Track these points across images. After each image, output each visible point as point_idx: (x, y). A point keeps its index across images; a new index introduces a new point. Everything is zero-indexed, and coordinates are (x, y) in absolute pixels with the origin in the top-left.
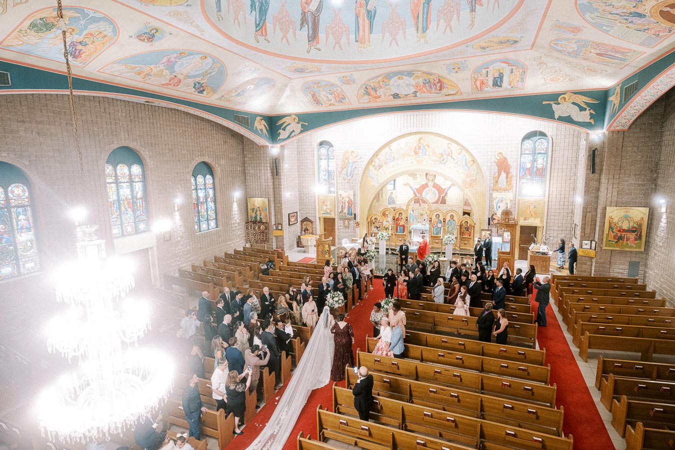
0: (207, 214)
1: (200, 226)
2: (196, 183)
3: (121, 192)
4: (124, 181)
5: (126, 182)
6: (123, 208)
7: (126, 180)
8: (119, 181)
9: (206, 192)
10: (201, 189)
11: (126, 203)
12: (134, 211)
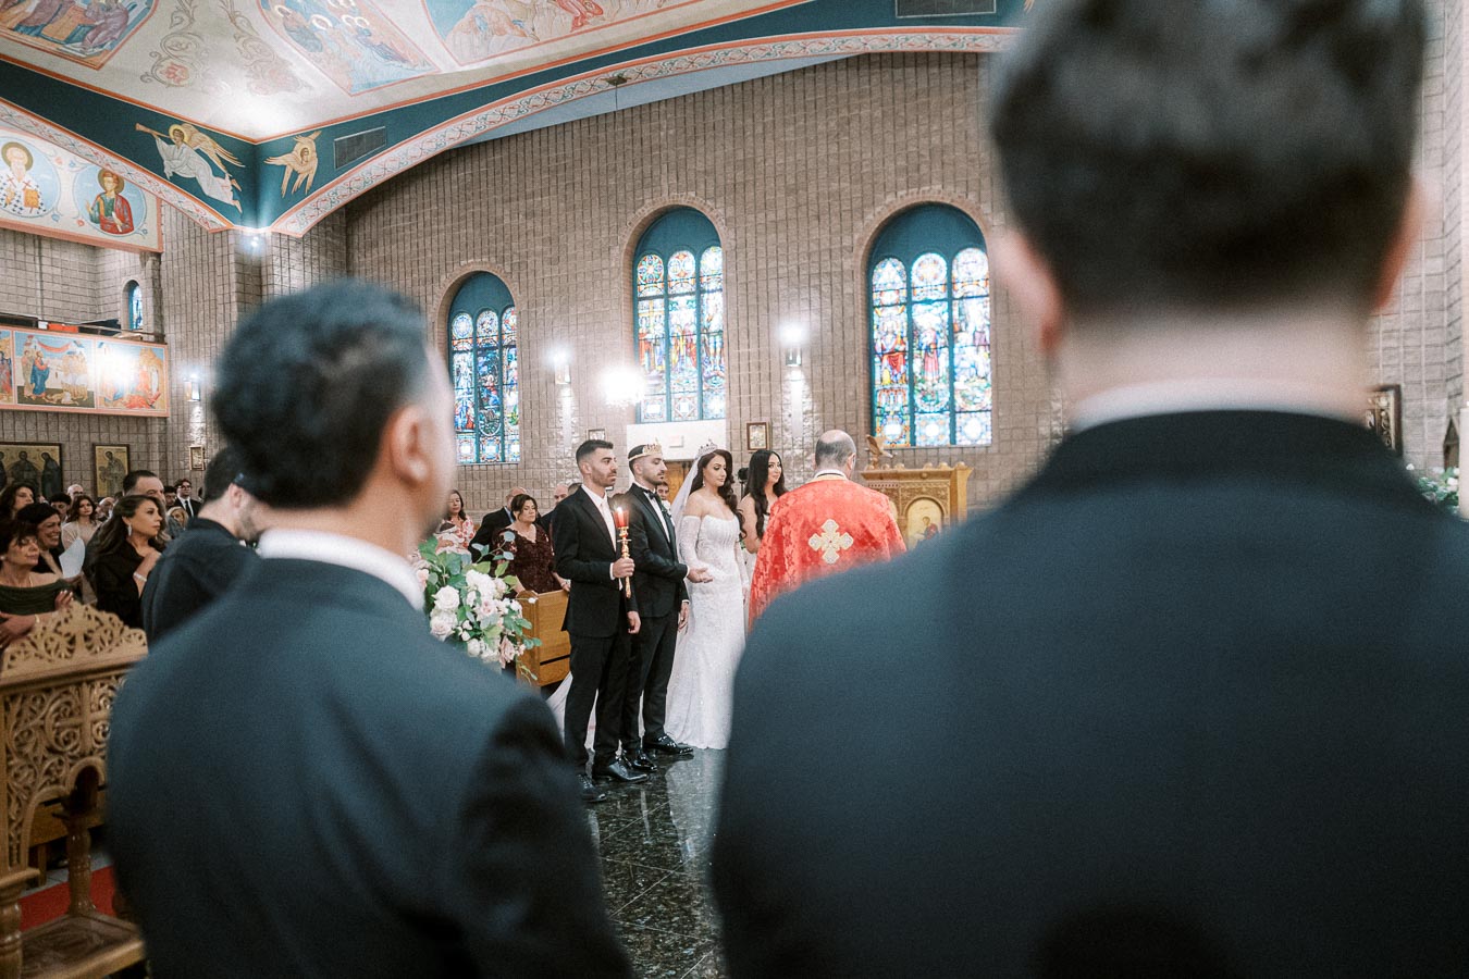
0: (952, 390)
1: (913, 427)
2: (908, 281)
3: (675, 317)
4: (682, 291)
5: (687, 294)
6: (674, 357)
7: (690, 286)
8: (670, 293)
9: (950, 310)
10: (928, 302)
11: (682, 343)
12: (700, 365)
